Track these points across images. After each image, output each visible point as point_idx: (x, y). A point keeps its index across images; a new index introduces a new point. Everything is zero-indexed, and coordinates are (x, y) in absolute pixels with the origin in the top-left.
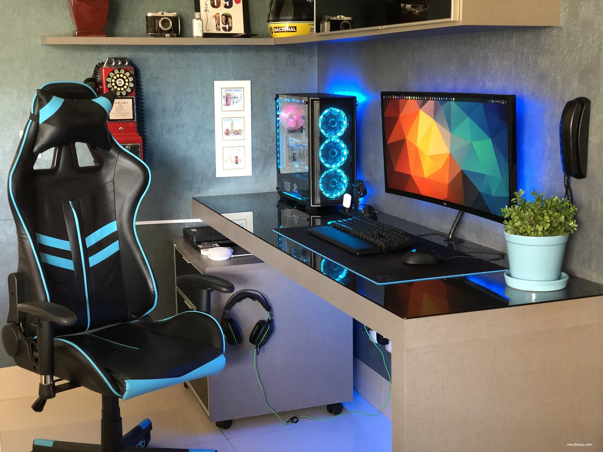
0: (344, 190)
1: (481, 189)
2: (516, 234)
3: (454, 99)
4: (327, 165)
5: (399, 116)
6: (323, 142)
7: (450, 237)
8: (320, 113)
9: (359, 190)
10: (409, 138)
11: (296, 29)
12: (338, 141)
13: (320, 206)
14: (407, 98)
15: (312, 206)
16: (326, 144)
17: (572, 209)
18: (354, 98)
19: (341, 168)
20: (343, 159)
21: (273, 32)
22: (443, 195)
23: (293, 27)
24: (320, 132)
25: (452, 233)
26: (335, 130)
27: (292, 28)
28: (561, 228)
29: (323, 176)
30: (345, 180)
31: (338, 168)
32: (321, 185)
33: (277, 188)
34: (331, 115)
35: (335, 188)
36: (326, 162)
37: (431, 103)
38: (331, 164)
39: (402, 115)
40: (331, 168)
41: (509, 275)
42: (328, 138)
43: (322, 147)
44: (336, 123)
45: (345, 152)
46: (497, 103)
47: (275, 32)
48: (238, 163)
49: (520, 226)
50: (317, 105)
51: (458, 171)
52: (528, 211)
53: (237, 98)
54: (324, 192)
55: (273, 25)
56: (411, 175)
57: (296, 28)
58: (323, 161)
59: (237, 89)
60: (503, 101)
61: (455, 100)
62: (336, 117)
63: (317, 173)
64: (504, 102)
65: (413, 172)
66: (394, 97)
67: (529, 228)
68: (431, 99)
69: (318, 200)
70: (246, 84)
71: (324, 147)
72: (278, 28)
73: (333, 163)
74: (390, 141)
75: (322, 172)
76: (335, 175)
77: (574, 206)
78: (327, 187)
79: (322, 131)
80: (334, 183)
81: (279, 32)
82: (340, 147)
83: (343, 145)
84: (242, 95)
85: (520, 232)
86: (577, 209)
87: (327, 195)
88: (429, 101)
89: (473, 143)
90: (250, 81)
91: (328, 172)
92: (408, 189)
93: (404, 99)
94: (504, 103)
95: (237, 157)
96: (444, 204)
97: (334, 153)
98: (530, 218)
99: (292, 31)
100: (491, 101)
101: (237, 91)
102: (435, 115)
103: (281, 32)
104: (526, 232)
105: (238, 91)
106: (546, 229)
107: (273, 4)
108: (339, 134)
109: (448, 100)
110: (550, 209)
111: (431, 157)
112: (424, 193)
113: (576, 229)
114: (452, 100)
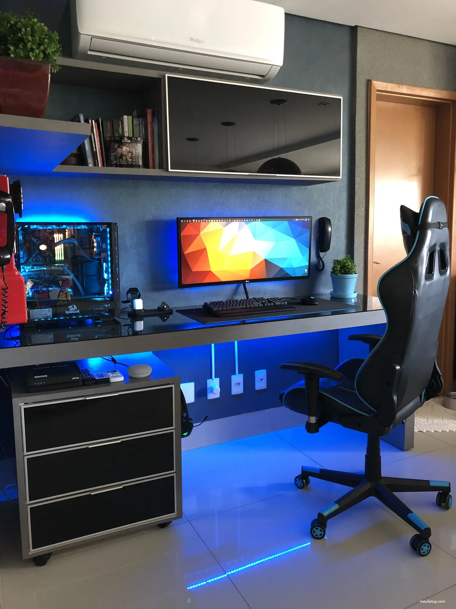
5: (199, 233)
10: (210, 247)
39: (202, 233)
56: (211, 271)
60: (306, 219)
66: (194, 221)
68: (236, 221)
74: (187, 252)
93: (206, 221)
96: (246, 281)
100: (295, 220)
109: (253, 221)
111: (233, 256)
112: (224, 280)
114: (258, 221)
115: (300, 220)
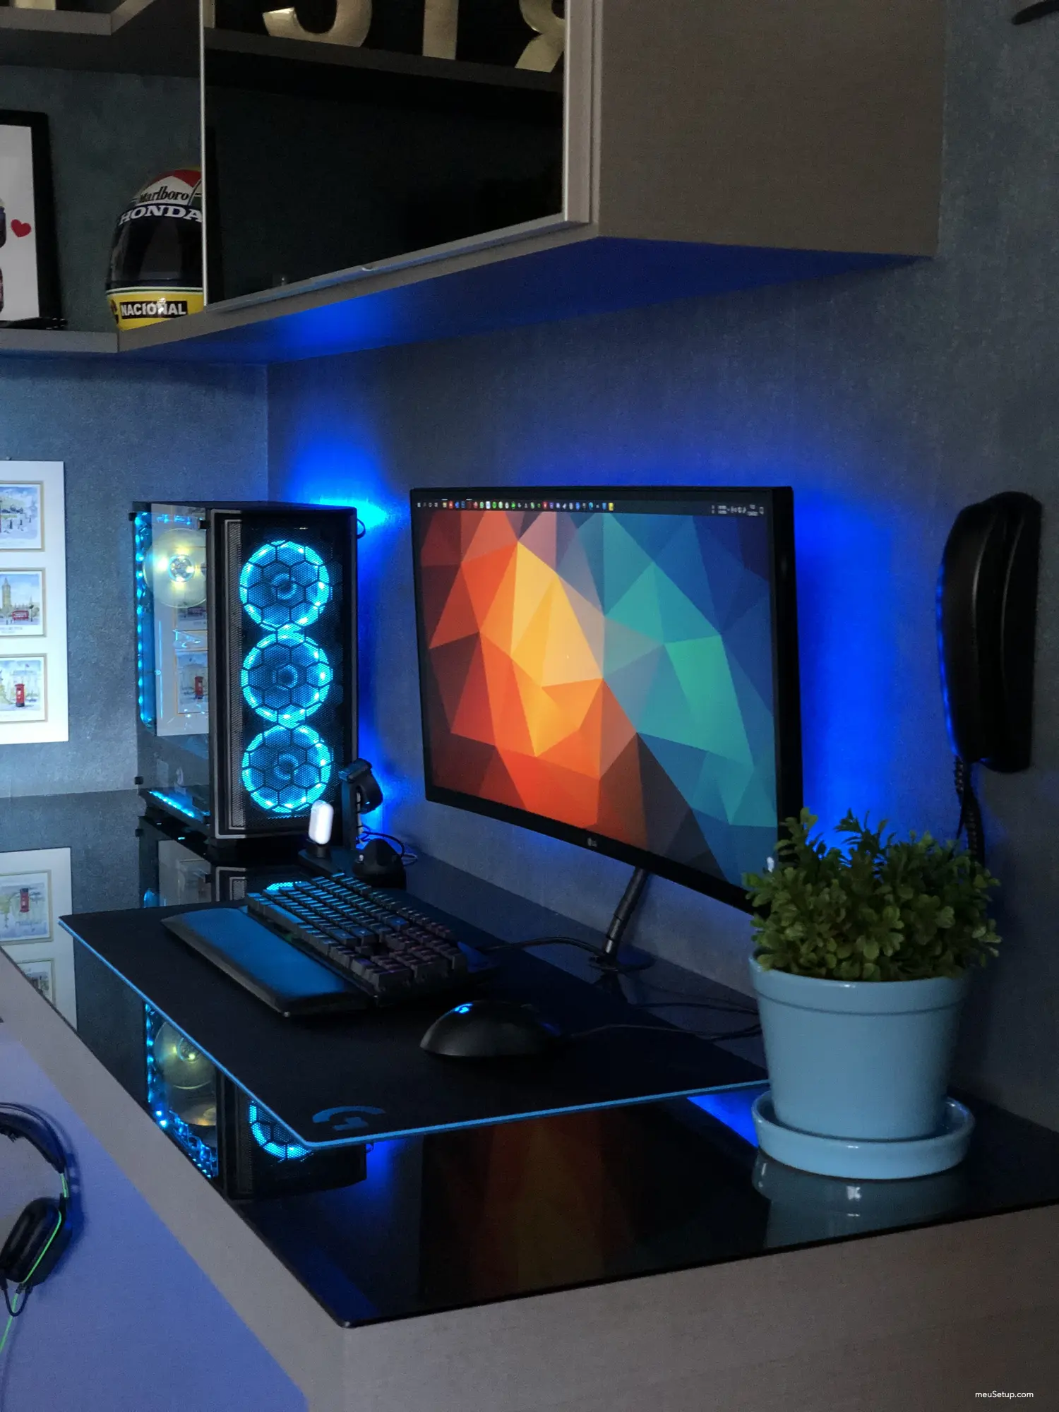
0: (320, 788)
1: (695, 801)
2: (786, 969)
3: (611, 505)
4: (267, 714)
5: (460, 562)
6: (254, 645)
7: (608, 950)
8: (244, 558)
9: (359, 790)
10: (489, 631)
11: (185, 309)
12: (300, 639)
13: (243, 836)
14: (482, 505)
15: (218, 836)
16: (262, 650)
17: (979, 880)
18: (352, 512)
19: (310, 721)
20: (319, 696)
21: (120, 318)
22: (585, 815)
23: (176, 303)
24: (245, 615)
25: (613, 935)
26: (289, 609)
27: (173, 306)
28: (944, 951)
29: (253, 746)
30: (324, 757)
31: (301, 723)
32: (247, 774)
33: (139, 780)
34: (276, 562)
35: (291, 783)
36: (263, 705)
37: (547, 521)
38: (280, 710)
39: (466, 560)
40: (277, 723)
41: (769, 1113)
42: (268, 633)
43: (250, 660)
44: (295, 586)
45: (324, 675)
46: (737, 514)
47: (125, 317)
48: (26, 703)
49: (803, 941)
50: (234, 533)
51: (629, 737)
52: (829, 885)
53: (21, 511)
54: (256, 796)
55: (119, 296)
56: (494, 748)
57: (184, 304)
58: (252, 701)
59: (21, 487)
60: (753, 507)
61: (616, 510)
62: (293, 568)
63: (234, 736)
64: (757, 510)
65: (503, 742)
66: (445, 505)
67: (833, 951)
68: (548, 509)
69: (238, 820)
70: (50, 474)
71: (257, 659)
72: (133, 304)
73: (284, 707)
74: (435, 642)
75: (248, 736)
76: (292, 742)
77: (988, 873)
78: (267, 782)
79: (251, 610)
80: (288, 768)
81: (135, 316)
82: (307, 658)
83: (317, 654)
84: (38, 505)
85: (802, 961)
86: (996, 882)
87: (268, 804)
88: (544, 513)
89: (673, 649)
90: (61, 464)
91: (267, 733)
92: (487, 792)
93: (473, 508)
94: (754, 514)
95: (20, 687)
96: (590, 842)
97: (287, 678)
98: (838, 913)
99: (173, 316)
100: (717, 510)
101: (21, 490)
102: (559, 561)
103: (141, 316)
104: (822, 963)
105: (25, 493)
106: (890, 953)
107: (122, 236)
108: (304, 621)
109: (595, 510)
110: (904, 880)
111: (548, 690)
112: (532, 805)
113: (996, 952)
114: (607, 511)
115: (733, 510)
